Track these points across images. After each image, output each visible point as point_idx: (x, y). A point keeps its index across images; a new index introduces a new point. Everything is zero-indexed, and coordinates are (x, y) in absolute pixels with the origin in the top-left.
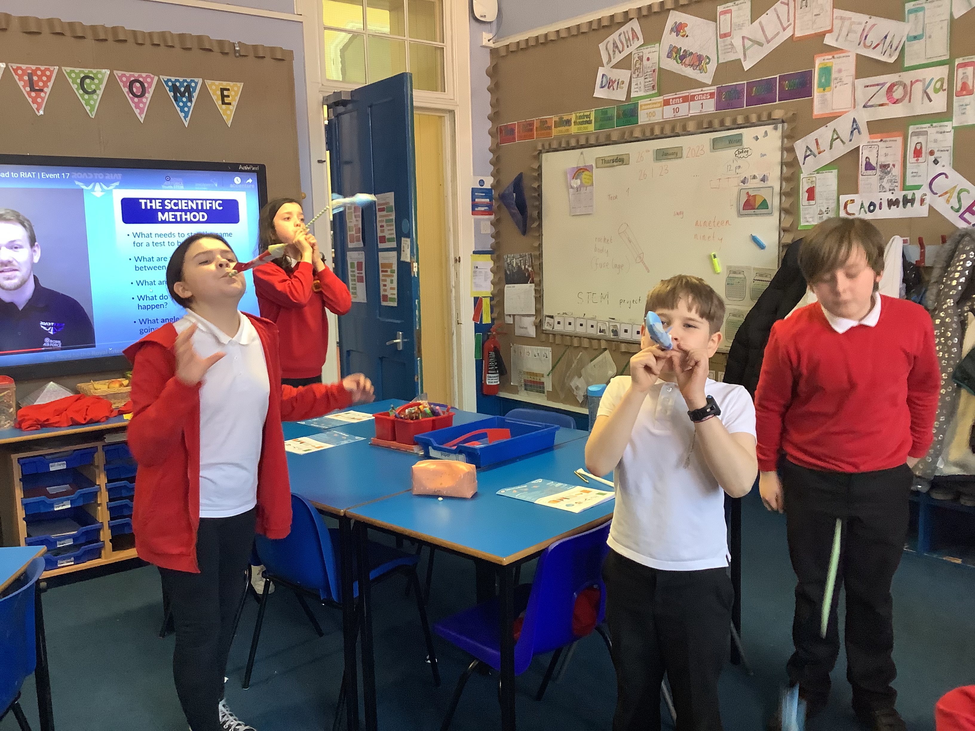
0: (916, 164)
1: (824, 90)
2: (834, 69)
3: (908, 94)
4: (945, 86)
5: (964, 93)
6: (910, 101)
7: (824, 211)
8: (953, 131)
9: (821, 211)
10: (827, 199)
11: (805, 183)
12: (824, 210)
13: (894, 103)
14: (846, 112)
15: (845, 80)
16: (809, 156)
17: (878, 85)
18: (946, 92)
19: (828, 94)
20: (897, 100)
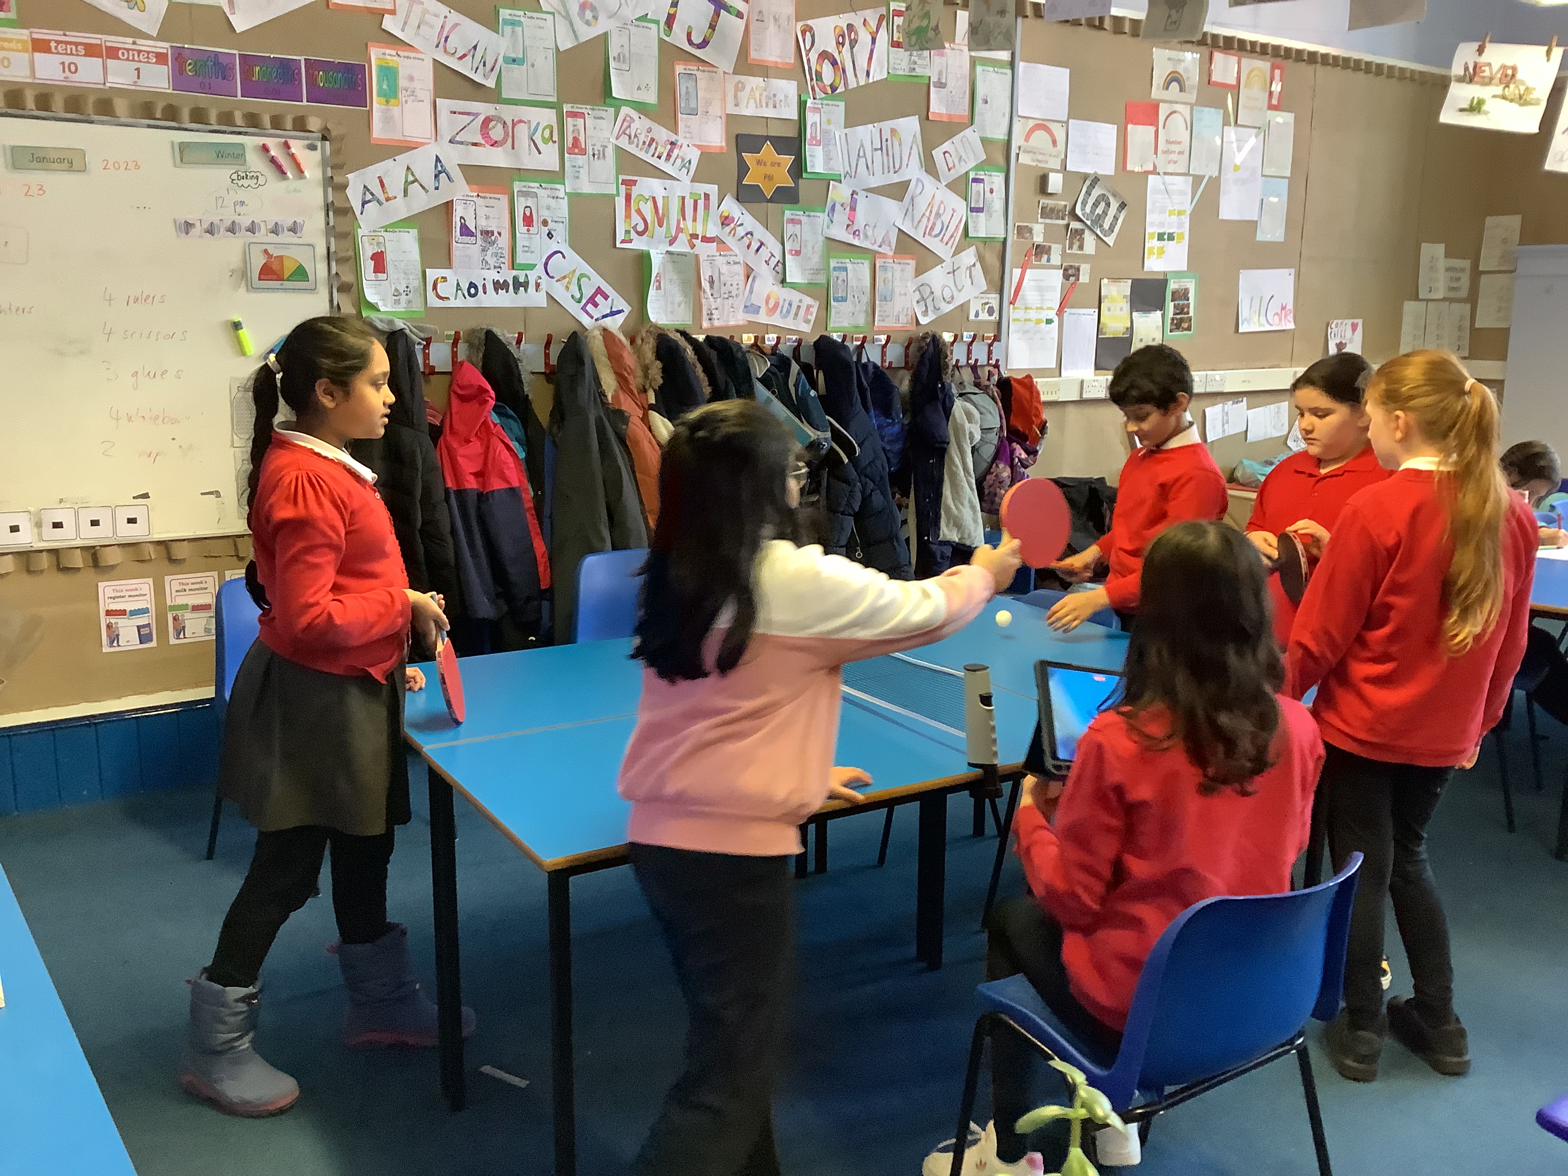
0: (526, 236)
1: (387, 102)
2: (402, 73)
3: (510, 138)
4: (555, 138)
5: (576, 151)
6: (513, 148)
7: (402, 291)
8: (566, 197)
9: (396, 290)
10: (405, 273)
11: (367, 245)
12: (402, 288)
13: (492, 145)
14: (423, 144)
15: (420, 94)
16: (369, 201)
17: (468, 114)
18: (556, 145)
19: (396, 111)
20: (496, 142)
